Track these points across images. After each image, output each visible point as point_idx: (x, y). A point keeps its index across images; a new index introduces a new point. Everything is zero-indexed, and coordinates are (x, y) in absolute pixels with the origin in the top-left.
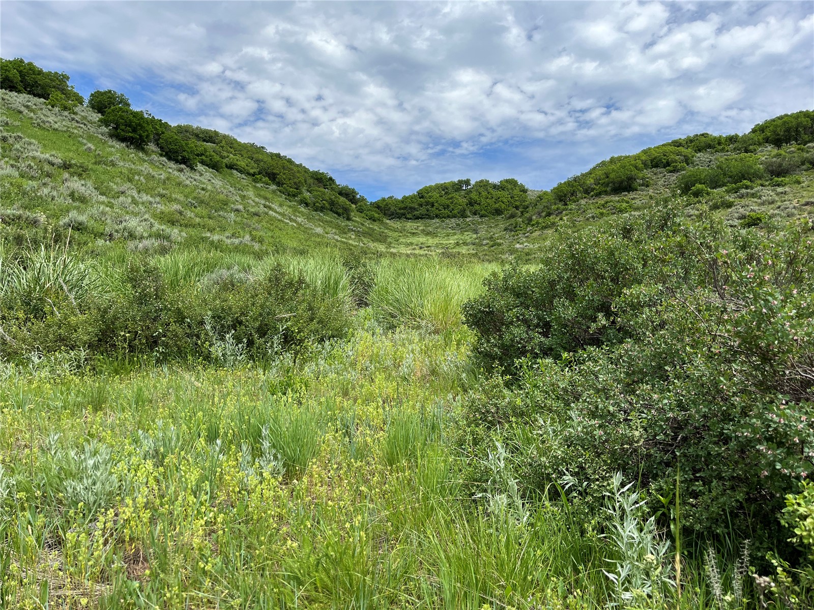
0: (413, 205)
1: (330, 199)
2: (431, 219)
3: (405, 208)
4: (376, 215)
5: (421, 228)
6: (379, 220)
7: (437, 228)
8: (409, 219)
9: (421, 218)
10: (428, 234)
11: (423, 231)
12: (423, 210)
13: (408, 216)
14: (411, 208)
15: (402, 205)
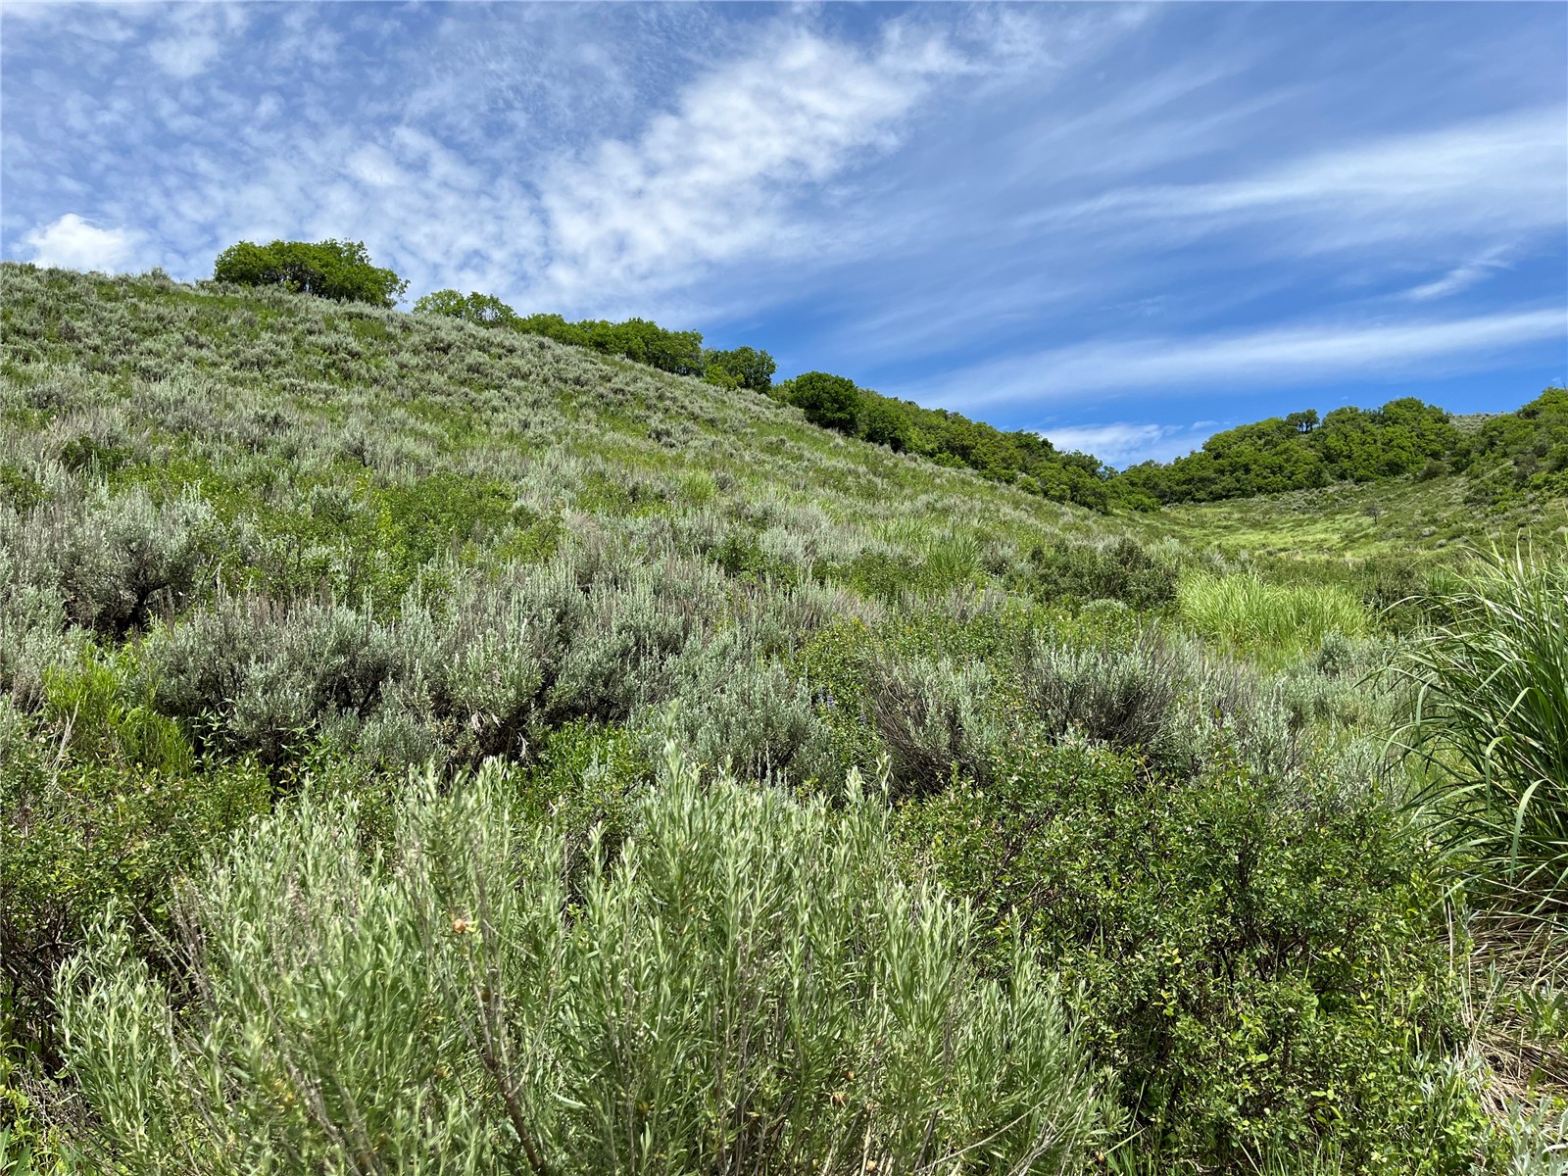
0: (1205, 474)
1: (1071, 480)
2: (1249, 496)
3: (1189, 481)
4: (1146, 501)
5: (1236, 516)
6: (1154, 510)
7: (1266, 512)
8: (1200, 501)
9: (1227, 497)
10: (1255, 525)
11: (1242, 520)
12: (1228, 481)
13: (1198, 495)
14: (1202, 480)
15: (1180, 476)
